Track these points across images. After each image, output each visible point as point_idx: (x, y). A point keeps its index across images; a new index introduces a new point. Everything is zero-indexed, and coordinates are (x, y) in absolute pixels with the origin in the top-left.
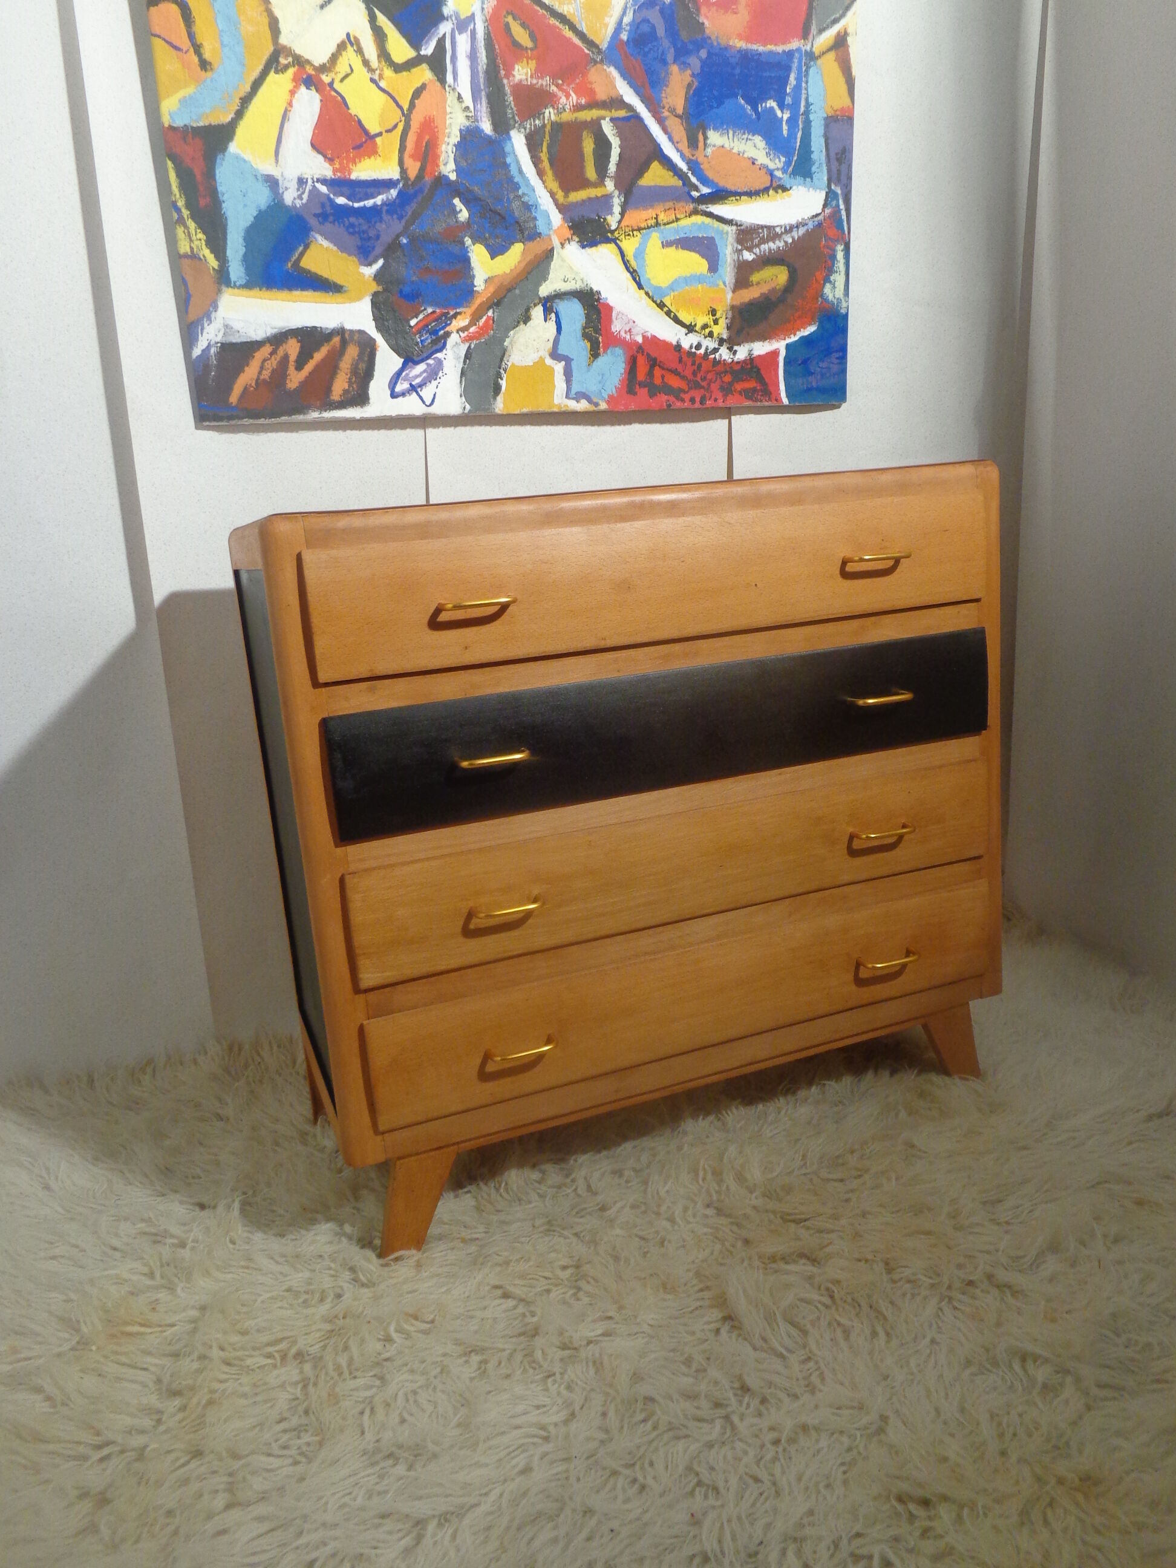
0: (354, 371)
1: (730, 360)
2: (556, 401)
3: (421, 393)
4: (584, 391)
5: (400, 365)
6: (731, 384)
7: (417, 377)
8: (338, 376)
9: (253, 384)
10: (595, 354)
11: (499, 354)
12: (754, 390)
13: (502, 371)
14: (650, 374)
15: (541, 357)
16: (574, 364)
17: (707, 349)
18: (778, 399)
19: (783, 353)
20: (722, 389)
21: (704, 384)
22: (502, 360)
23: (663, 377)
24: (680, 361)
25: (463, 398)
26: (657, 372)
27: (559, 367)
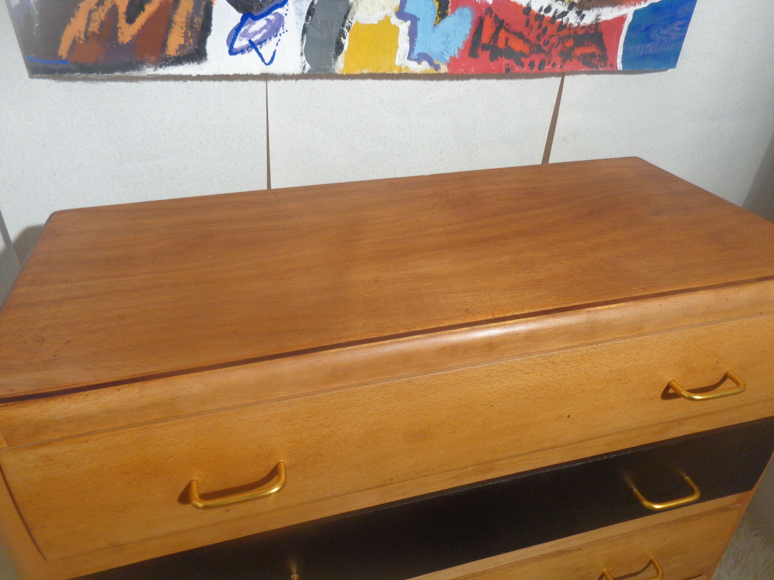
0: (190, 25)
1: (576, 25)
2: (397, 63)
3: (261, 51)
4: (426, 52)
5: (238, 20)
6: (571, 49)
7: (256, 33)
8: (173, 30)
9: (82, 37)
10: (442, 14)
11: (344, 12)
12: (593, 55)
13: (345, 29)
14: (495, 37)
15: (387, 16)
16: (420, 24)
17: (556, 12)
18: (613, 65)
19: (629, 19)
20: (562, 53)
21: (545, 48)
22: (346, 17)
23: (507, 40)
24: (527, 23)
25: (304, 56)
26: (503, 34)
27: (404, 27)
